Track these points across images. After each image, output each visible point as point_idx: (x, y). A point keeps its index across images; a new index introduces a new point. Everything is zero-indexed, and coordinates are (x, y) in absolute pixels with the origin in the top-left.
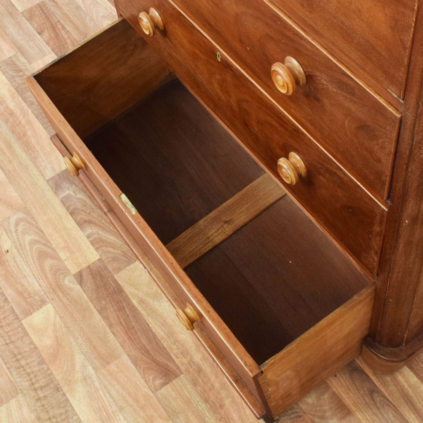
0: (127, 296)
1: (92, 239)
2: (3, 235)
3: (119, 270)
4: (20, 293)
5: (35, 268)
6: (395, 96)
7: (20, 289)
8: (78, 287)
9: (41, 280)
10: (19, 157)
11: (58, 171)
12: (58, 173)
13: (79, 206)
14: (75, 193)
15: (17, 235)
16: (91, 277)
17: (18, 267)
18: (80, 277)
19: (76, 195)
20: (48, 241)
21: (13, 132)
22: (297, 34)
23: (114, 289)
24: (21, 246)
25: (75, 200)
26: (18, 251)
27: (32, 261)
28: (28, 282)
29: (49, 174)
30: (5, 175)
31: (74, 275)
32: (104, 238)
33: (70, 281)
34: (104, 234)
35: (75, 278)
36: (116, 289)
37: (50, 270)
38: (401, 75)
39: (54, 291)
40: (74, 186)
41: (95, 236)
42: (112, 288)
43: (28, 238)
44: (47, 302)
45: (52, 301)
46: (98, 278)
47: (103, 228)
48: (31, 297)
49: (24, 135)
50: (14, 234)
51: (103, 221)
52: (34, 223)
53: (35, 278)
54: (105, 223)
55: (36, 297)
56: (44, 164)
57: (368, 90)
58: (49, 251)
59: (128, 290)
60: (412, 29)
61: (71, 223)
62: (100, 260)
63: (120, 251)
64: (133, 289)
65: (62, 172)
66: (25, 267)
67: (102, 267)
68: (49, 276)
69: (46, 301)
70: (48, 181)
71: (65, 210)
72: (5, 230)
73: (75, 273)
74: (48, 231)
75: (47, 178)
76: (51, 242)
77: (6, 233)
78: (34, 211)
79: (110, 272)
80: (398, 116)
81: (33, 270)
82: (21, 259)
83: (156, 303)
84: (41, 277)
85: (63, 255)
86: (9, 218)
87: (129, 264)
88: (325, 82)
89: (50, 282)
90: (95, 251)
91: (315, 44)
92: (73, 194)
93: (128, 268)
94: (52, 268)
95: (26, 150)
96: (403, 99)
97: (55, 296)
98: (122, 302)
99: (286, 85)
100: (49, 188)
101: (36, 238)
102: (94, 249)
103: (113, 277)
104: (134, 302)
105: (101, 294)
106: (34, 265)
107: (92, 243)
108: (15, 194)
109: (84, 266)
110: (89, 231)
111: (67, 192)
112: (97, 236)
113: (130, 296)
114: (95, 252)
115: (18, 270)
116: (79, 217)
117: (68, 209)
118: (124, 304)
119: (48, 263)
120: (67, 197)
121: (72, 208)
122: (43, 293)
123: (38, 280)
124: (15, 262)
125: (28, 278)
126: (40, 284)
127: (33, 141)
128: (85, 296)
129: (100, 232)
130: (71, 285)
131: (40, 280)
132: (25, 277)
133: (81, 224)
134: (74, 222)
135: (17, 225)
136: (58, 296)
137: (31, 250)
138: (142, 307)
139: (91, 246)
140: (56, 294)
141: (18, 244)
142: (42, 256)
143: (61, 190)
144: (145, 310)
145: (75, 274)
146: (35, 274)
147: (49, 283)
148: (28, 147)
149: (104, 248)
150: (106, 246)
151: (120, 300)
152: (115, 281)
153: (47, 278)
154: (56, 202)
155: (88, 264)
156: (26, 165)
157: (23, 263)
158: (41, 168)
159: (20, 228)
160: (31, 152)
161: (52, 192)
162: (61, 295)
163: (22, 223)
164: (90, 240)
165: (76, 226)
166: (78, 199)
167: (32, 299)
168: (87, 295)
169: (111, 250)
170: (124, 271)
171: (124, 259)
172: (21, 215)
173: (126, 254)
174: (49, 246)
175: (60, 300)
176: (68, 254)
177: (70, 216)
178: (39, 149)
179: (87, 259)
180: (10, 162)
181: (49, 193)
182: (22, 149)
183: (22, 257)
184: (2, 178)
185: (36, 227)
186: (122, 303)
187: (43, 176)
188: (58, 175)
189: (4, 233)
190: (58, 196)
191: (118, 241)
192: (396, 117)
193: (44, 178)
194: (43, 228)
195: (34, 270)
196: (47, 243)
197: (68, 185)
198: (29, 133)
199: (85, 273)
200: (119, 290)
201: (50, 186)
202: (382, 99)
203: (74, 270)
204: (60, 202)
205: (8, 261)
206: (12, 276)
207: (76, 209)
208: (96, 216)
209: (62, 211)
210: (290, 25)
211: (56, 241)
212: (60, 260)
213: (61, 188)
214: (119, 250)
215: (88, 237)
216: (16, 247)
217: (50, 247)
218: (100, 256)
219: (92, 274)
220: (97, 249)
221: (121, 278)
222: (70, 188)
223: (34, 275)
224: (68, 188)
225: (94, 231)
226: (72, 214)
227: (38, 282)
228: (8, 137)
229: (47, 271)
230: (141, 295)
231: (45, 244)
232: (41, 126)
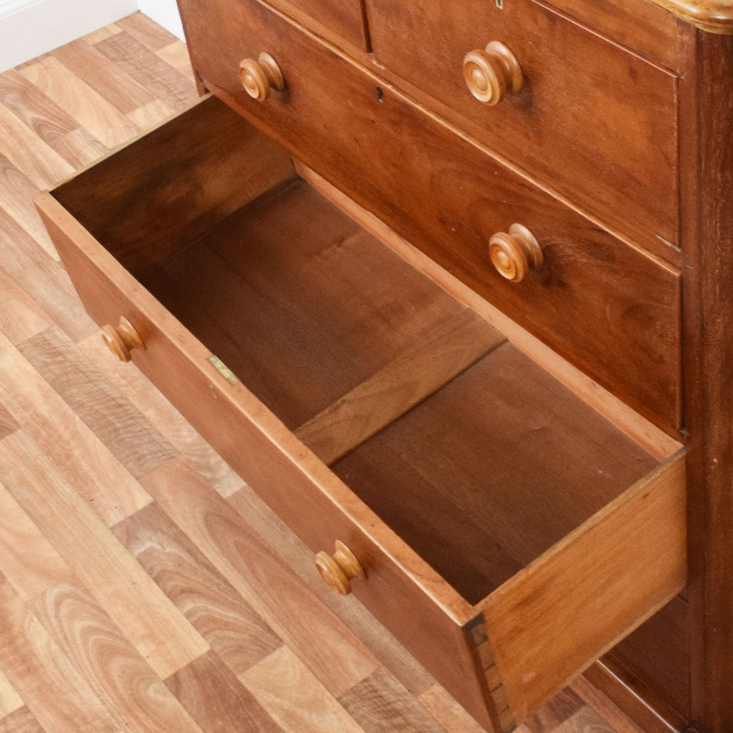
0: (262, 709)
1: (194, 618)
2: (33, 622)
3: (247, 666)
4: (67, 719)
5: (93, 675)
6: (669, 244)
7: (66, 711)
8: (171, 701)
9: (105, 694)
10: (60, 494)
11: (130, 511)
12: (130, 514)
13: (170, 566)
14: (162, 546)
15: (60, 622)
16: (195, 681)
17: (62, 674)
18: (175, 684)
19: (164, 549)
20: (115, 627)
21: (49, 454)
22: (523, 184)
23: (238, 699)
24: (66, 638)
25: (163, 557)
26: (62, 648)
27: (87, 662)
28: (81, 698)
29: (115, 518)
30: (35, 523)
31: (166, 682)
32: (218, 616)
33: (157, 692)
34: (217, 609)
35: (167, 685)
36: (241, 699)
37: (121, 674)
38: (671, 208)
39: (129, 710)
40: (160, 534)
41: (200, 614)
42: (235, 697)
43: (79, 625)
44: (117, 729)
45: (127, 727)
46: (209, 683)
47: (214, 600)
48: (86, 722)
49: (69, 456)
50: (54, 621)
51: (214, 588)
52: (88, 599)
53: (94, 691)
54: (217, 591)
55: (97, 723)
56: (105, 502)
57: (631, 245)
58: (119, 643)
59: (264, 698)
60: (675, 134)
61: (156, 596)
62: (211, 652)
63: (247, 635)
64: (273, 697)
65: (138, 512)
66: (76, 674)
67: (214, 663)
68: (120, 685)
69: (115, 727)
70: (112, 529)
71: (144, 574)
72: (37, 614)
73: (166, 676)
74: (115, 610)
75: (111, 524)
76: (122, 628)
77: (39, 620)
78: (89, 580)
79: (229, 671)
80: (677, 274)
81: (89, 678)
82: (67, 660)
83: (314, 716)
84: (105, 689)
85: (143, 649)
86: (43, 594)
87: (264, 656)
88: (570, 252)
89: (121, 695)
90: (201, 638)
91: (549, 193)
92: (159, 547)
93: (262, 662)
94: (124, 672)
95: (72, 480)
96: (680, 246)
97: (132, 719)
98: (254, 719)
99: (513, 265)
100: (115, 540)
101: (94, 624)
102: (199, 635)
103: (236, 680)
104: (276, 717)
105: (215, 709)
106: (90, 669)
107: (196, 625)
108: (54, 554)
109: (182, 664)
110: (189, 606)
111: (148, 545)
112: (205, 613)
113: (268, 710)
114: (201, 640)
115: (62, 679)
116: (170, 585)
117: (150, 572)
118: (258, 724)
119: (116, 665)
120: (149, 553)
121: (157, 570)
122: (108, 714)
123: (99, 692)
124: (56, 665)
125: (81, 692)
126: (102, 701)
127: (85, 466)
128: (186, 714)
129: (210, 607)
130: (161, 698)
131: (102, 692)
132: (75, 690)
133: (175, 596)
134: (162, 593)
135: (58, 604)
136: (136, 718)
137: (85, 643)
138: (290, 725)
139: (194, 631)
140: (132, 716)
141: (61, 637)
142: (106, 653)
143: (139, 542)
144: (295, 730)
145: (166, 680)
146: (93, 684)
147: (120, 697)
148: (75, 476)
149: (218, 632)
150: (220, 629)
151: (249, 717)
152: (239, 685)
153: (115, 688)
154: (127, 561)
155: (189, 661)
156: (72, 506)
157: (71, 667)
158: (101, 509)
159: (64, 610)
160: (80, 483)
161: (122, 547)
162: (141, 716)
163: (68, 601)
164: (192, 621)
165: (167, 599)
166: (169, 554)
167: (89, 727)
168: (189, 712)
169: (231, 634)
170: (255, 667)
171: (255, 648)
172: (65, 588)
173: (258, 639)
174: (117, 636)
175: (141, 723)
176: (153, 647)
177: (154, 584)
178: (94, 478)
179: (188, 652)
180: (44, 501)
181: (116, 549)
182: (64, 480)
183: (69, 658)
184: (30, 529)
185: (93, 606)
186: (253, 722)
187: (103, 521)
188: (131, 518)
189: (35, 619)
190: (132, 553)
191: (242, 619)
192: (674, 277)
193: (106, 524)
194: (104, 607)
195: (91, 677)
196: (115, 632)
197: (149, 534)
198: (77, 453)
199: (183, 677)
200: (248, 700)
201: (117, 537)
202: (652, 255)
203: (164, 672)
204: (136, 562)
205: (43, 666)
206: (53, 692)
207: (164, 571)
208: (201, 580)
209: (140, 576)
210: (513, 172)
211: (131, 627)
212: (138, 657)
213: (137, 538)
214: (244, 633)
215: (188, 615)
216: (58, 642)
217: (120, 638)
218: (210, 645)
219: (196, 676)
220: (204, 635)
221: (250, 679)
222: (153, 538)
223: (91, 686)
224: (150, 539)
225: (199, 605)
226: (157, 580)
227: (99, 696)
228: (39, 462)
229: (116, 678)
230: (287, 705)
231: (111, 634)
232: (98, 440)
